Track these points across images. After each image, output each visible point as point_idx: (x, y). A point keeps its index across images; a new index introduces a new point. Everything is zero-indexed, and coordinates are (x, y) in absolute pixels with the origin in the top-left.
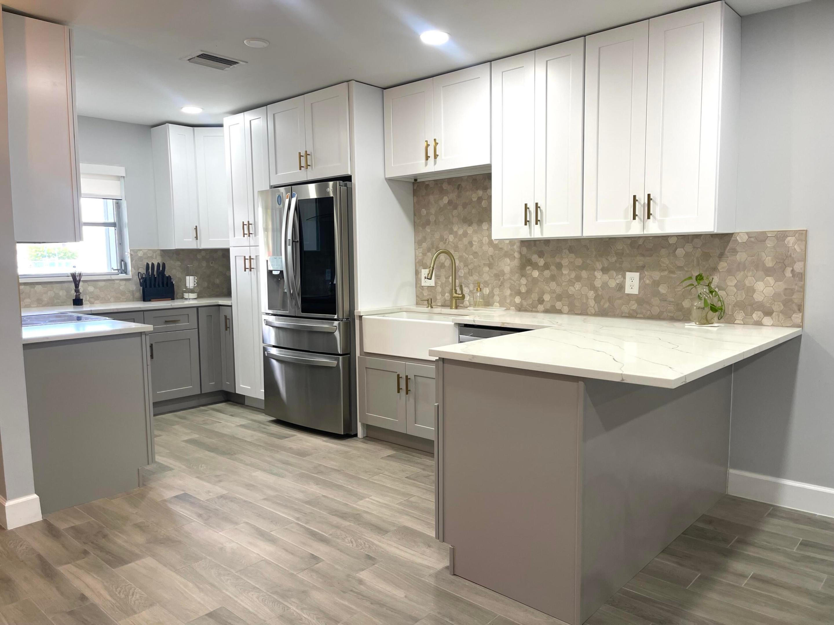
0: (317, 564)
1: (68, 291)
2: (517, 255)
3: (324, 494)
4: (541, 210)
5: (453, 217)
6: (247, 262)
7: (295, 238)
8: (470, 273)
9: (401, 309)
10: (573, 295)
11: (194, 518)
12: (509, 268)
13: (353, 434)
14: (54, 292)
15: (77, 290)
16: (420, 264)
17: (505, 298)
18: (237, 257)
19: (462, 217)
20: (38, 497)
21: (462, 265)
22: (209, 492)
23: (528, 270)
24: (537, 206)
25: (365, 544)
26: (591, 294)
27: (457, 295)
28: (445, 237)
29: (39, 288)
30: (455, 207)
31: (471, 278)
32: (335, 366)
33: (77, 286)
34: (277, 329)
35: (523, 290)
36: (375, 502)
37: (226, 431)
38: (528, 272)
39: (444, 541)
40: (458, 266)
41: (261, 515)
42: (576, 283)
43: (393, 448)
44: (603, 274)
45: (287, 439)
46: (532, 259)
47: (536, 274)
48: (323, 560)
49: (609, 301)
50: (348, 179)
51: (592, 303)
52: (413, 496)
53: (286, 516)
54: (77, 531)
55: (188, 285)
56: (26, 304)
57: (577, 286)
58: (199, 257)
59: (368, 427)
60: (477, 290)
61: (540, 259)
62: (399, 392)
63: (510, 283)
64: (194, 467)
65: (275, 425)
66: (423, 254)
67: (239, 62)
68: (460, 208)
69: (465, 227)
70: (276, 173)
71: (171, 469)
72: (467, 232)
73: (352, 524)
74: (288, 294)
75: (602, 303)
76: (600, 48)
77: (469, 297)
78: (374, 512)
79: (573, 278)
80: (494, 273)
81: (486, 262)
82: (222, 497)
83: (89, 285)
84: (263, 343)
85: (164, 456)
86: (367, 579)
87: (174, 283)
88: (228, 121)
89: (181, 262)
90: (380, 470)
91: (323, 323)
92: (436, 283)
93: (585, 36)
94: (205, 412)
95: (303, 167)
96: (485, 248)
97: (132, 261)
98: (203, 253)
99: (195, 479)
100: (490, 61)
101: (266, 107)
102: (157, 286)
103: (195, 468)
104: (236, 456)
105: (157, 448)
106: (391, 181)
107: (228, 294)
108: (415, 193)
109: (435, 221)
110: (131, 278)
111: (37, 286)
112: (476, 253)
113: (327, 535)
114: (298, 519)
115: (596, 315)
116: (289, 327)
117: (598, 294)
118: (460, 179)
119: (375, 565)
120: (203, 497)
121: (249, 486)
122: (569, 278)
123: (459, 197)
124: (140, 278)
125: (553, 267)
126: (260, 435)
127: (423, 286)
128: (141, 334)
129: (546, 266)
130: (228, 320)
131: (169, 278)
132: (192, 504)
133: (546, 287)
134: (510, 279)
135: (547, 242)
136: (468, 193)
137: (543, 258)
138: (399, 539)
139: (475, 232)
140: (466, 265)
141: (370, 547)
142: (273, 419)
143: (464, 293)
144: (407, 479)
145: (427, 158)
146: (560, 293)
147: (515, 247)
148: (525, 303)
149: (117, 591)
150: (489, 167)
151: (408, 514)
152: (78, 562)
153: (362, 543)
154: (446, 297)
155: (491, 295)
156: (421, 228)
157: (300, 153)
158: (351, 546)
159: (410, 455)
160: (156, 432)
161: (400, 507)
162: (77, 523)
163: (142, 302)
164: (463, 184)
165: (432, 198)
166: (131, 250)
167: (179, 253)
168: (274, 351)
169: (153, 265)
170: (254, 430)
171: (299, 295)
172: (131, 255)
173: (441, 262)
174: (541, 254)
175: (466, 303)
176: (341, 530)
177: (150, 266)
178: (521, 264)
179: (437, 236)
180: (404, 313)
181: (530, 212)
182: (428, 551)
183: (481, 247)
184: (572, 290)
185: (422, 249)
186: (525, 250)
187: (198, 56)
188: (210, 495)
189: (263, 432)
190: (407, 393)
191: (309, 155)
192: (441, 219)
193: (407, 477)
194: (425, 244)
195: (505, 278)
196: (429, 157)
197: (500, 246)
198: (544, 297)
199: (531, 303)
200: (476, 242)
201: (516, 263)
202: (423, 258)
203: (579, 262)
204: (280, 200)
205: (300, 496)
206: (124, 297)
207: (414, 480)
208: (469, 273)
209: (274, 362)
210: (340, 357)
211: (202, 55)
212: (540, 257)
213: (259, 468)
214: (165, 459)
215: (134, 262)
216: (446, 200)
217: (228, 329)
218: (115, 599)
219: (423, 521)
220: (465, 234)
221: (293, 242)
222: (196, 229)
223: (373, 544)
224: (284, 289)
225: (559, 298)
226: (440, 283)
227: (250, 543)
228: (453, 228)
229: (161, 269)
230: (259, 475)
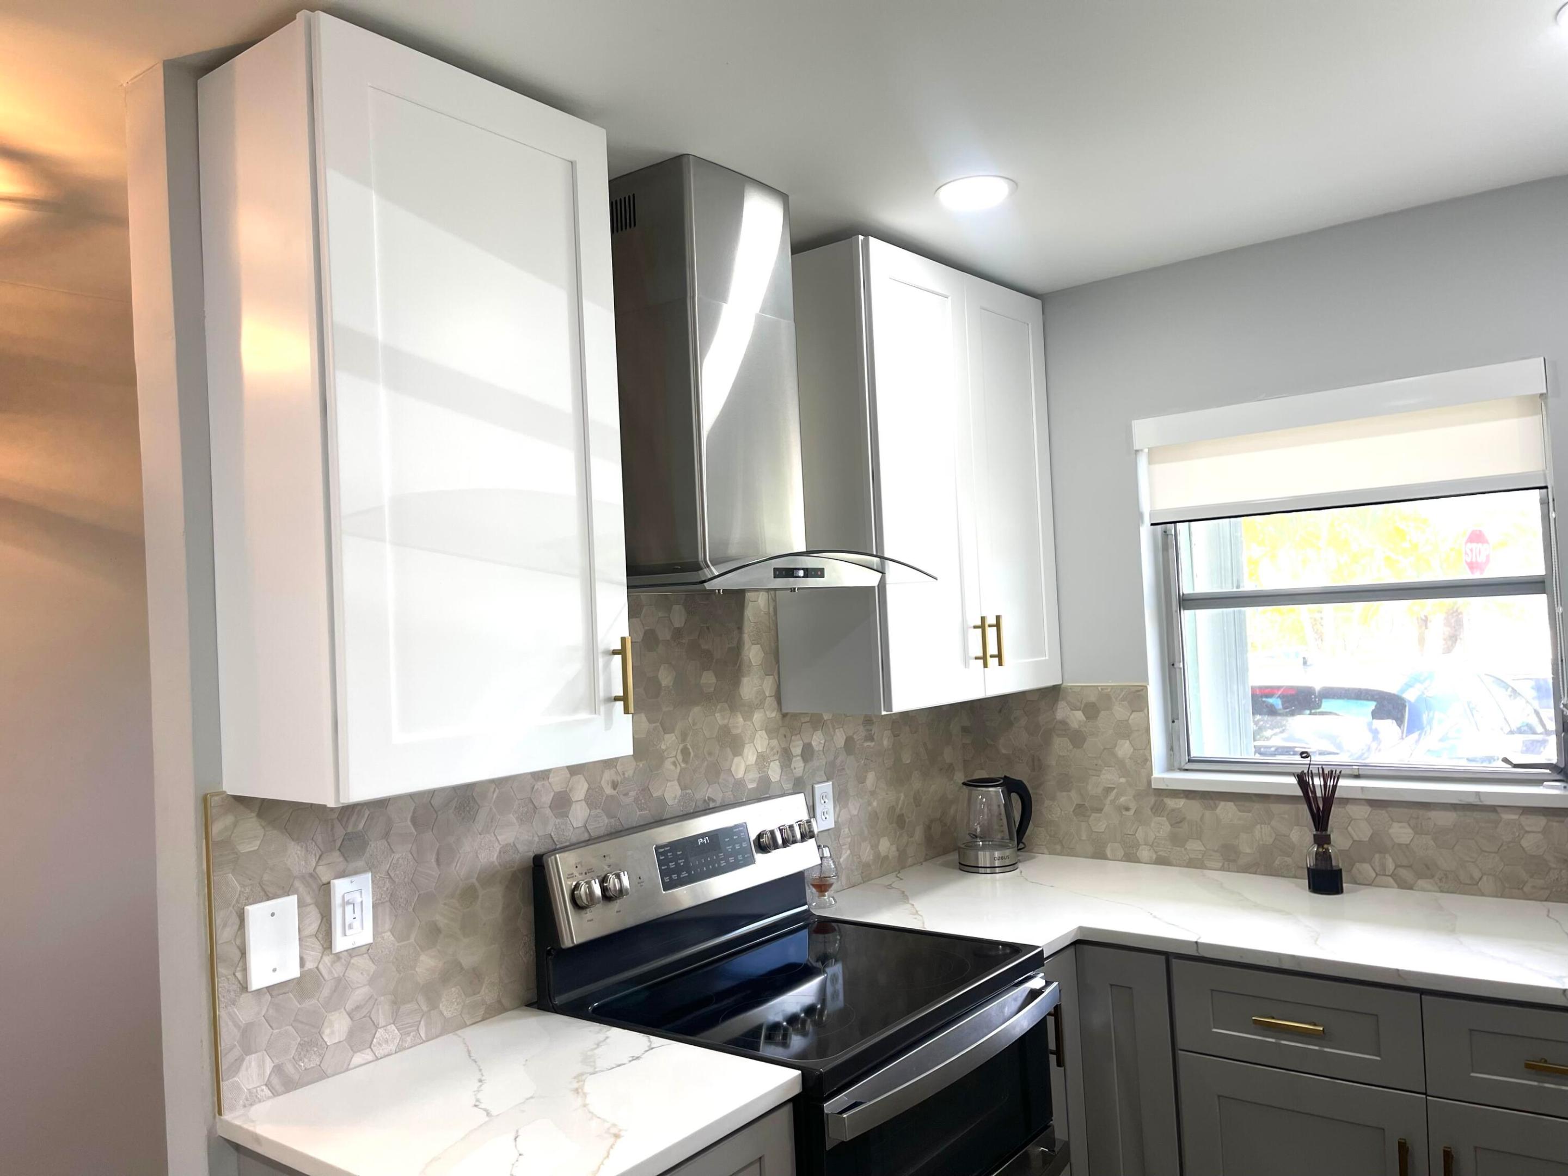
15: (1322, 839)
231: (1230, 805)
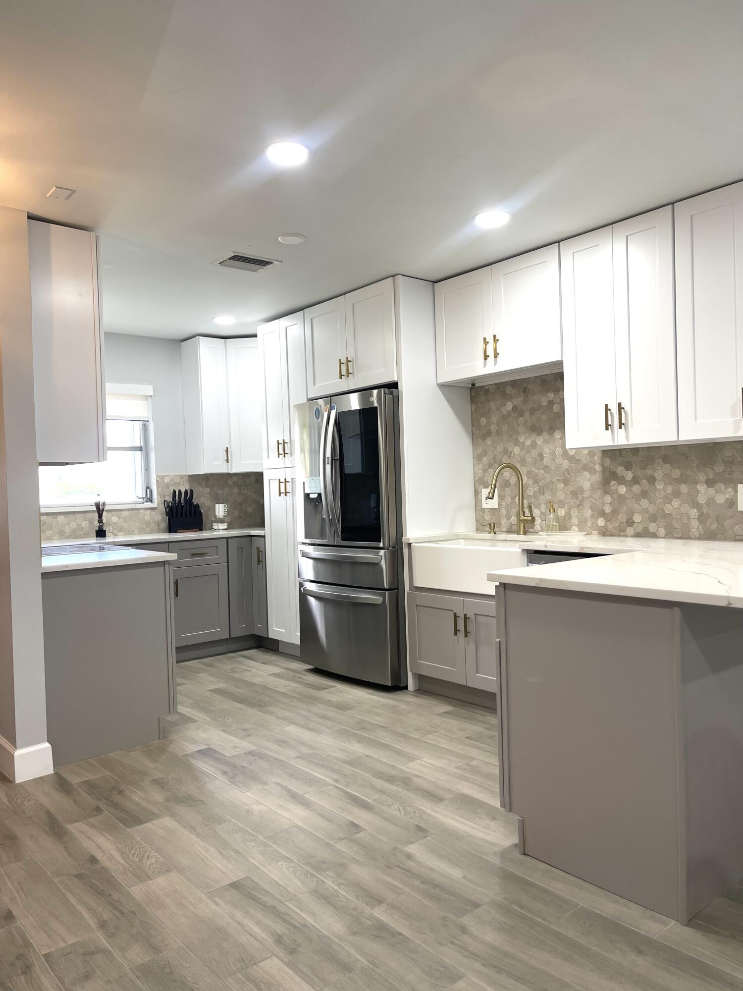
0: (358, 833)
1: (91, 522)
2: (598, 467)
3: (367, 754)
4: (624, 411)
5: (519, 425)
6: (282, 485)
7: (335, 457)
8: (541, 491)
9: (457, 535)
10: (670, 514)
11: (219, 776)
12: (589, 484)
13: (402, 686)
14: (77, 523)
15: (100, 521)
16: (479, 482)
17: (585, 520)
18: (271, 481)
19: (530, 424)
20: (50, 746)
21: (530, 482)
22: (235, 747)
23: (613, 485)
24: (620, 407)
25: (414, 812)
26: (694, 513)
27: (525, 518)
28: (510, 450)
29: (61, 518)
30: (521, 414)
31: (542, 497)
32: (380, 603)
33: (100, 516)
34: (316, 561)
35: (608, 510)
36: (427, 765)
37: (257, 680)
38: (612, 488)
39: (510, 811)
40: (525, 484)
41: (294, 774)
42: (674, 499)
43: (450, 704)
44: (708, 487)
45: (325, 690)
46: (618, 472)
47: (622, 490)
48: (365, 829)
49: (717, 519)
50: (394, 386)
51: (695, 523)
52: (473, 759)
53: (322, 777)
54: (90, 786)
55: (217, 514)
56: (48, 536)
57: (676, 504)
58: (230, 482)
59: (420, 678)
60: (550, 511)
61: (627, 471)
62: (456, 634)
63: (591, 502)
64: (219, 719)
65: (312, 675)
66: (483, 470)
67: (273, 262)
68: (527, 415)
69: (534, 436)
70: (314, 385)
71: (195, 721)
72: (536, 442)
73: (400, 789)
74: (327, 520)
75: (708, 524)
76: (692, 216)
77: (540, 521)
78: (427, 777)
79: (669, 494)
80: (570, 491)
81: (561, 478)
82: (250, 753)
83: (112, 515)
84: (299, 577)
85: (187, 707)
86: (417, 854)
87: (202, 512)
88: (262, 330)
89: (211, 490)
90: (434, 727)
91: (368, 553)
92: (499, 504)
93: (673, 204)
94: (234, 659)
95: (344, 375)
96: (559, 460)
97: (158, 488)
98: (235, 479)
99: (222, 733)
100: (559, 242)
101: (302, 311)
102: (184, 515)
103: (221, 720)
104: (267, 708)
105: (179, 698)
106: (445, 387)
107: (262, 525)
108: (473, 400)
109: (497, 431)
110: (156, 506)
111: (60, 516)
112: (548, 467)
113: (369, 801)
114: (336, 781)
115: (700, 538)
116: (327, 558)
117: (703, 513)
118: (527, 380)
119: (427, 838)
120: (229, 753)
121: (281, 742)
122: (664, 494)
123: (525, 401)
124: (166, 506)
125: (644, 481)
126: (296, 685)
127: (483, 509)
128: (164, 563)
129: (636, 480)
130: (260, 552)
131: (197, 506)
132: (217, 760)
133: (636, 506)
134: (591, 497)
135: (635, 451)
136: (535, 397)
137: (630, 470)
138: (457, 809)
139: (546, 442)
140: (536, 482)
141: (420, 816)
142: (311, 667)
143: (534, 516)
144: (466, 739)
145: (486, 357)
146: (655, 512)
147: (596, 458)
148: (610, 526)
149: (130, 854)
150: (560, 364)
151: (466, 779)
152: (91, 820)
153: (412, 812)
154: (512, 522)
155: (568, 516)
156: (480, 440)
157: (340, 360)
158: (399, 815)
159: (471, 712)
160: (179, 680)
161: (458, 771)
162: (91, 777)
163: (168, 533)
164: (530, 387)
165: (493, 405)
166: (157, 476)
167: (208, 479)
168: (312, 587)
169: (180, 491)
170: (288, 679)
171: (339, 520)
172: (157, 481)
173: (506, 479)
174: (628, 466)
175: (537, 527)
176: (387, 795)
177: (177, 493)
178: (603, 479)
179: (500, 448)
180: (462, 540)
181: (612, 414)
182: (492, 824)
183: (553, 460)
184: (668, 509)
185: (482, 465)
186: (608, 462)
187: (230, 259)
188: (237, 751)
189: (298, 682)
190: (466, 636)
191: (350, 361)
192: (505, 428)
193: (467, 738)
194: (486, 458)
195: (584, 496)
196: (488, 356)
197: (577, 458)
198: (634, 518)
199: (618, 525)
200: (547, 454)
201: (597, 477)
202: (484, 476)
203: (676, 473)
204: (318, 413)
205: (340, 755)
206: (148, 529)
207: (476, 741)
208: (539, 491)
209: (312, 601)
210: (387, 592)
211: (234, 256)
212: (627, 469)
213: (292, 722)
214: (188, 710)
215: (160, 489)
216: (509, 406)
217: (261, 562)
218: (128, 863)
219: (486, 788)
220: (534, 445)
221: (332, 460)
222: (227, 451)
223: (425, 812)
224: (322, 515)
225: (653, 518)
226: (505, 504)
227: (281, 806)
228: (519, 438)
229: (188, 496)
230: (292, 730)
231: (63, 516)
